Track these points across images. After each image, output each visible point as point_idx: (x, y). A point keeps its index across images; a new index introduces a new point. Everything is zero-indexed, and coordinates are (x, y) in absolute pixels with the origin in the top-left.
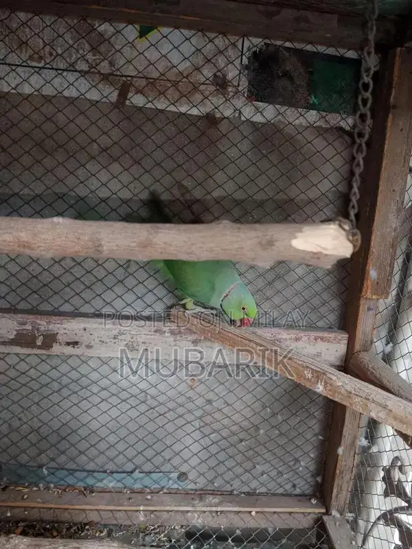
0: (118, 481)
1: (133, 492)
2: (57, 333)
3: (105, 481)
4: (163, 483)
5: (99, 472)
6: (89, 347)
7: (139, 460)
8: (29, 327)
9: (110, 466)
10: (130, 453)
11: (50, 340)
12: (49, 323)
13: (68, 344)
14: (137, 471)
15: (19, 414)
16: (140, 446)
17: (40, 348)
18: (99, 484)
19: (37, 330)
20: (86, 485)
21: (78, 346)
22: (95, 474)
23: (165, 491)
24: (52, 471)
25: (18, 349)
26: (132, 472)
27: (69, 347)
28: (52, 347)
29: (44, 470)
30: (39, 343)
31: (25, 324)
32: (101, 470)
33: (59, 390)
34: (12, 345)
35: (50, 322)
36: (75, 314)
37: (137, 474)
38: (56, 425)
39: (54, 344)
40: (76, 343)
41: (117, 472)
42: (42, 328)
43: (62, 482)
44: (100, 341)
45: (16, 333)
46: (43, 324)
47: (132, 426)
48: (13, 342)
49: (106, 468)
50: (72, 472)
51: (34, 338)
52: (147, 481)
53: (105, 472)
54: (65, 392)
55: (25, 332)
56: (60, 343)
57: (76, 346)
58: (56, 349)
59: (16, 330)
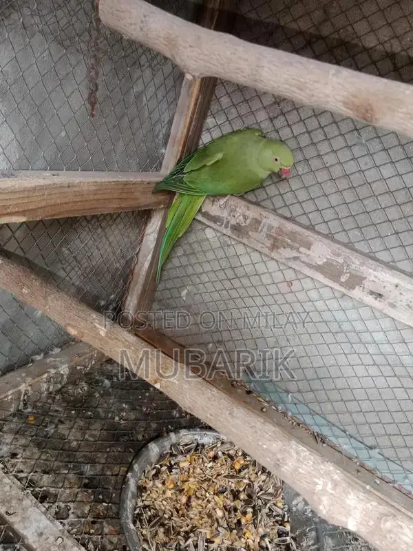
0: (354, 448)
1: (362, 466)
2: (365, 278)
3: (340, 440)
4: (397, 477)
5: (338, 428)
6: (393, 306)
7: (384, 441)
8: (340, 260)
9: (351, 430)
10: (378, 429)
11: (356, 281)
12: (362, 264)
13: (372, 293)
14: (377, 450)
15: (290, 335)
16: (391, 429)
17: (341, 284)
18: (333, 439)
19: (348, 266)
20: (320, 432)
21: (381, 299)
22: (334, 428)
23: (396, 486)
24: (295, 401)
25: (319, 277)
26: (371, 448)
27: (371, 296)
28: (354, 289)
29: (289, 396)
30: (343, 279)
31: (338, 255)
32: (342, 427)
33: (336, 333)
34: (317, 270)
35: (364, 263)
36: (391, 266)
37: (375, 452)
38: (318, 362)
39: (357, 287)
40: (380, 295)
41: (355, 438)
42: (353, 266)
43: (299, 416)
44: (408, 305)
45: (325, 260)
46: (356, 262)
47: (393, 406)
48: (318, 268)
49: (346, 428)
50: (313, 413)
51: (341, 273)
52: (382, 466)
53: (345, 431)
54: (340, 337)
55: (334, 263)
56: (364, 288)
57: (379, 299)
58: (357, 293)
59: (327, 259)
